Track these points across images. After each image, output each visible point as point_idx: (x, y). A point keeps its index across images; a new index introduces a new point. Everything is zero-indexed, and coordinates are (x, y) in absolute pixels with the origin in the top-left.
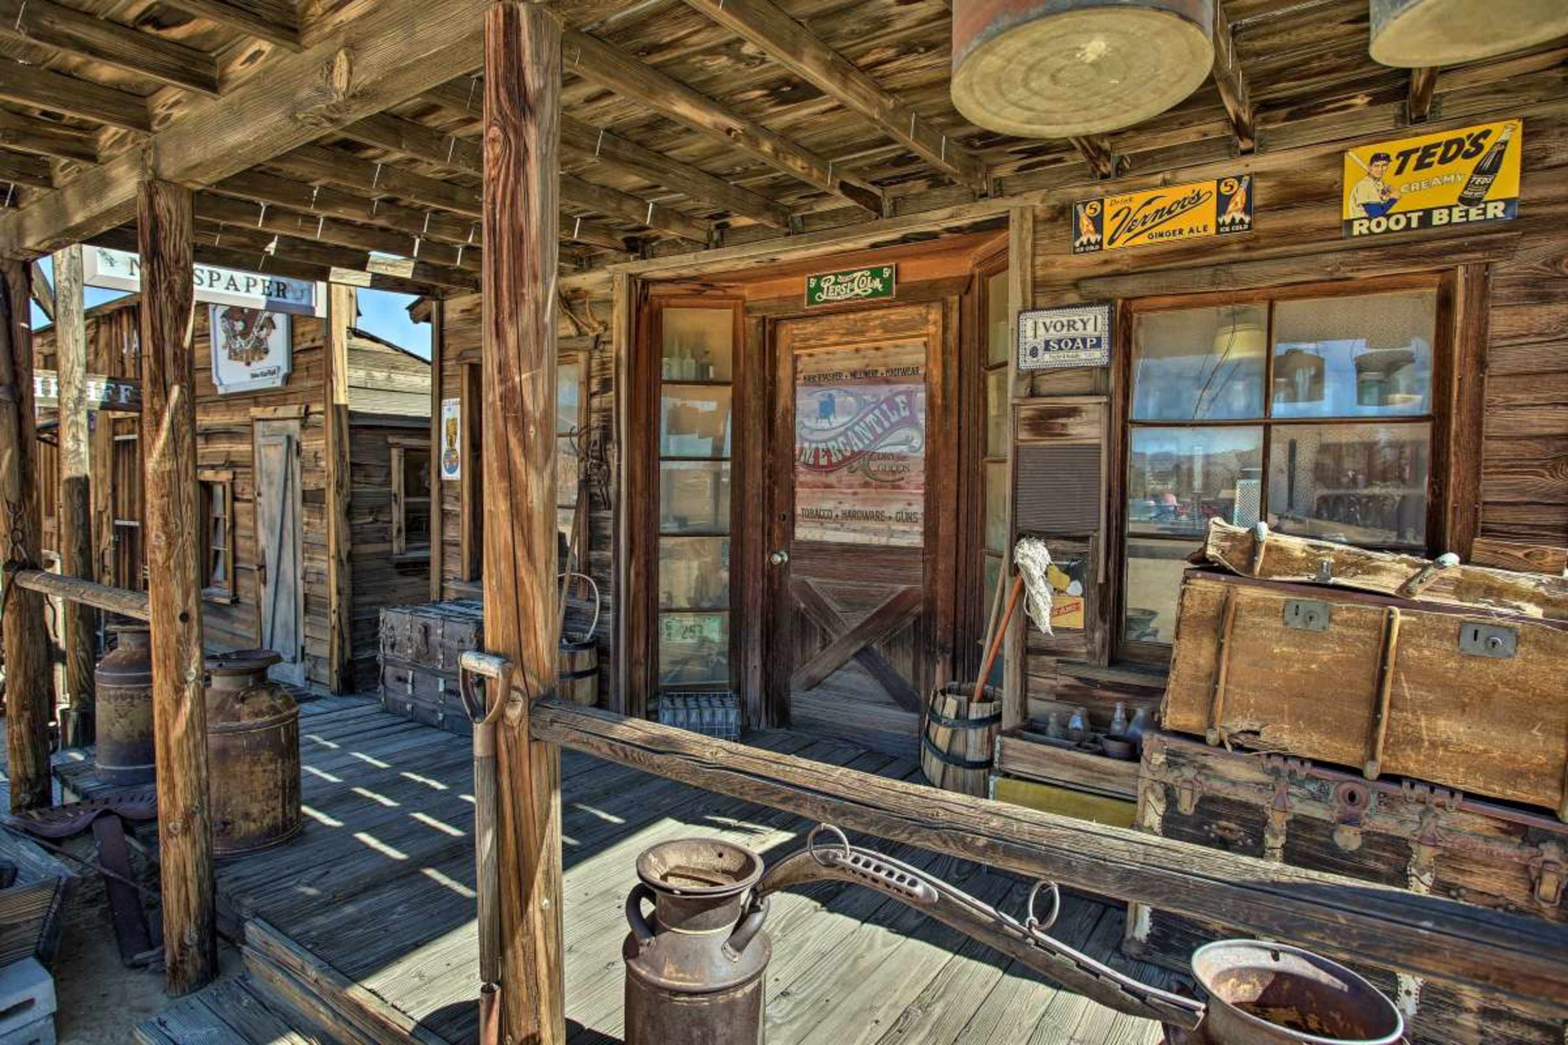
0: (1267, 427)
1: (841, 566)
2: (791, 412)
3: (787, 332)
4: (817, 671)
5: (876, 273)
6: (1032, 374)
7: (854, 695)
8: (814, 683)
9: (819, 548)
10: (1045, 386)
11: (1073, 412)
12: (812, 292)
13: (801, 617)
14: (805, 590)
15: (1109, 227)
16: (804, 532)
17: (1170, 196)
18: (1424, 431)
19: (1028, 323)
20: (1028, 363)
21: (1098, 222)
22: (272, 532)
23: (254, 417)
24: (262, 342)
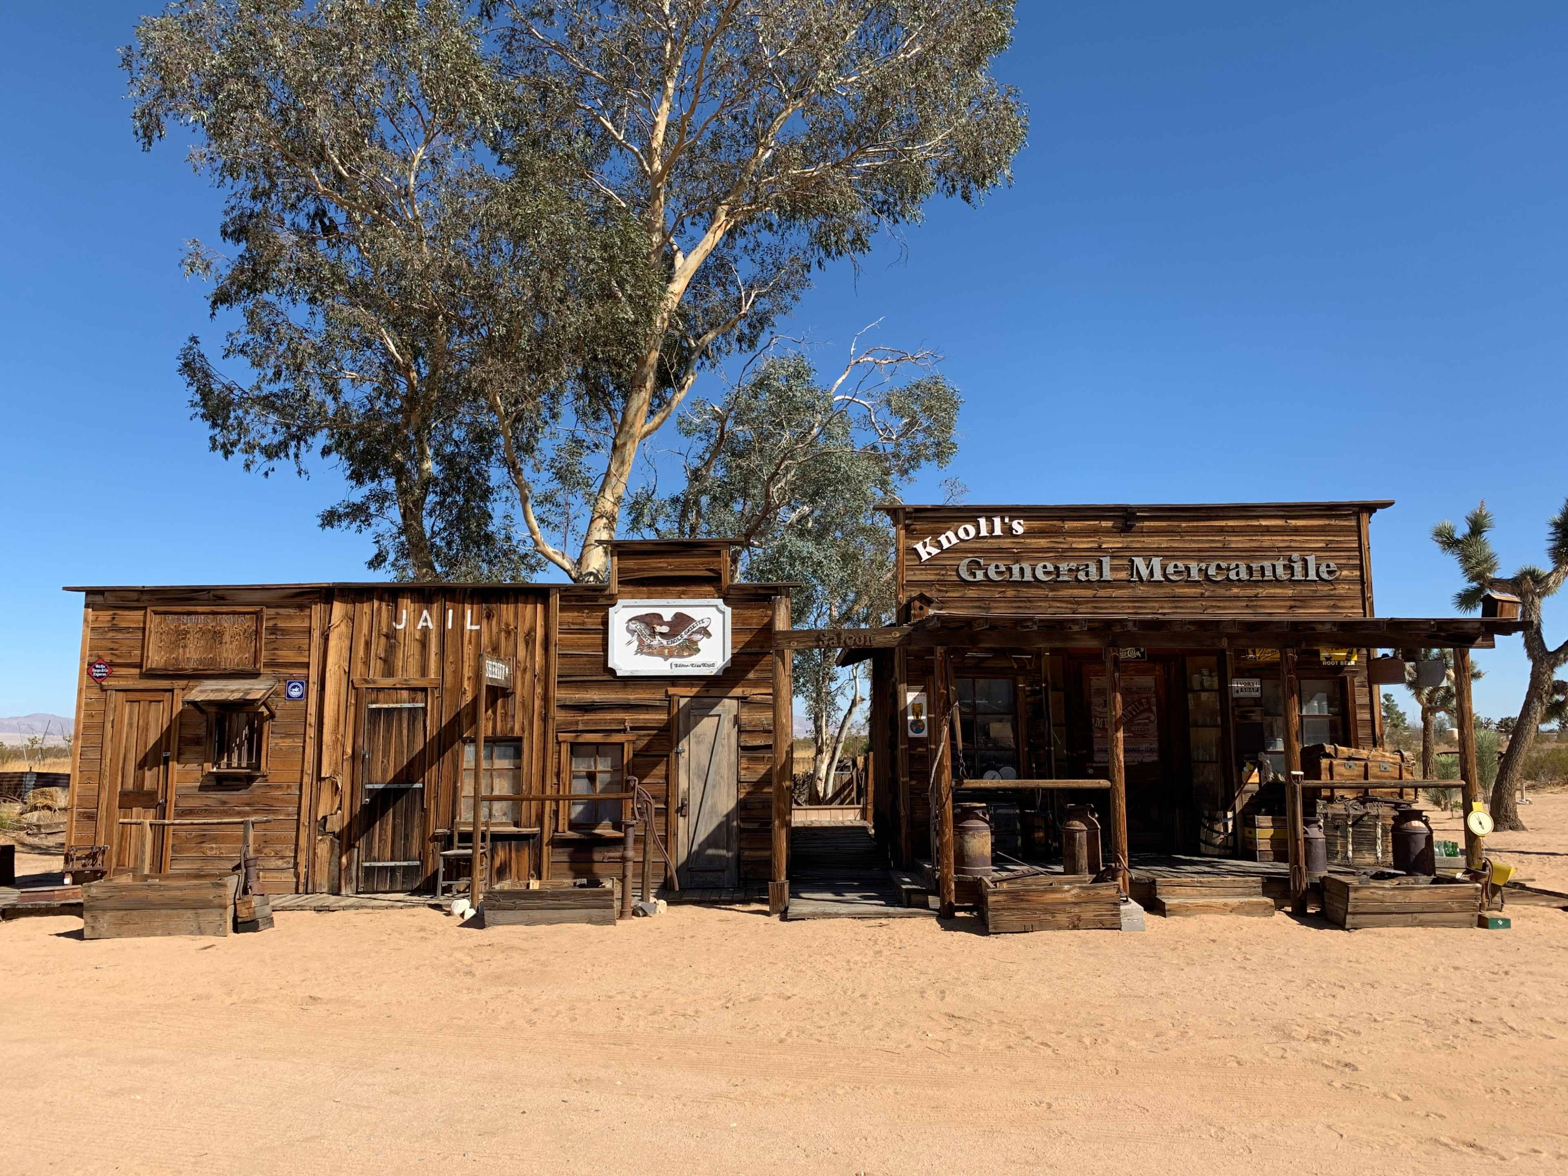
3: (1086, 669)
5: (1137, 650)
10: (1241, 703)
11: (1253, 712)
15: (1258, 654)
19: (1235, 681)
20: (1235, 695)
22: (699, 776)
23: (674, 695)
24: (695, 643)
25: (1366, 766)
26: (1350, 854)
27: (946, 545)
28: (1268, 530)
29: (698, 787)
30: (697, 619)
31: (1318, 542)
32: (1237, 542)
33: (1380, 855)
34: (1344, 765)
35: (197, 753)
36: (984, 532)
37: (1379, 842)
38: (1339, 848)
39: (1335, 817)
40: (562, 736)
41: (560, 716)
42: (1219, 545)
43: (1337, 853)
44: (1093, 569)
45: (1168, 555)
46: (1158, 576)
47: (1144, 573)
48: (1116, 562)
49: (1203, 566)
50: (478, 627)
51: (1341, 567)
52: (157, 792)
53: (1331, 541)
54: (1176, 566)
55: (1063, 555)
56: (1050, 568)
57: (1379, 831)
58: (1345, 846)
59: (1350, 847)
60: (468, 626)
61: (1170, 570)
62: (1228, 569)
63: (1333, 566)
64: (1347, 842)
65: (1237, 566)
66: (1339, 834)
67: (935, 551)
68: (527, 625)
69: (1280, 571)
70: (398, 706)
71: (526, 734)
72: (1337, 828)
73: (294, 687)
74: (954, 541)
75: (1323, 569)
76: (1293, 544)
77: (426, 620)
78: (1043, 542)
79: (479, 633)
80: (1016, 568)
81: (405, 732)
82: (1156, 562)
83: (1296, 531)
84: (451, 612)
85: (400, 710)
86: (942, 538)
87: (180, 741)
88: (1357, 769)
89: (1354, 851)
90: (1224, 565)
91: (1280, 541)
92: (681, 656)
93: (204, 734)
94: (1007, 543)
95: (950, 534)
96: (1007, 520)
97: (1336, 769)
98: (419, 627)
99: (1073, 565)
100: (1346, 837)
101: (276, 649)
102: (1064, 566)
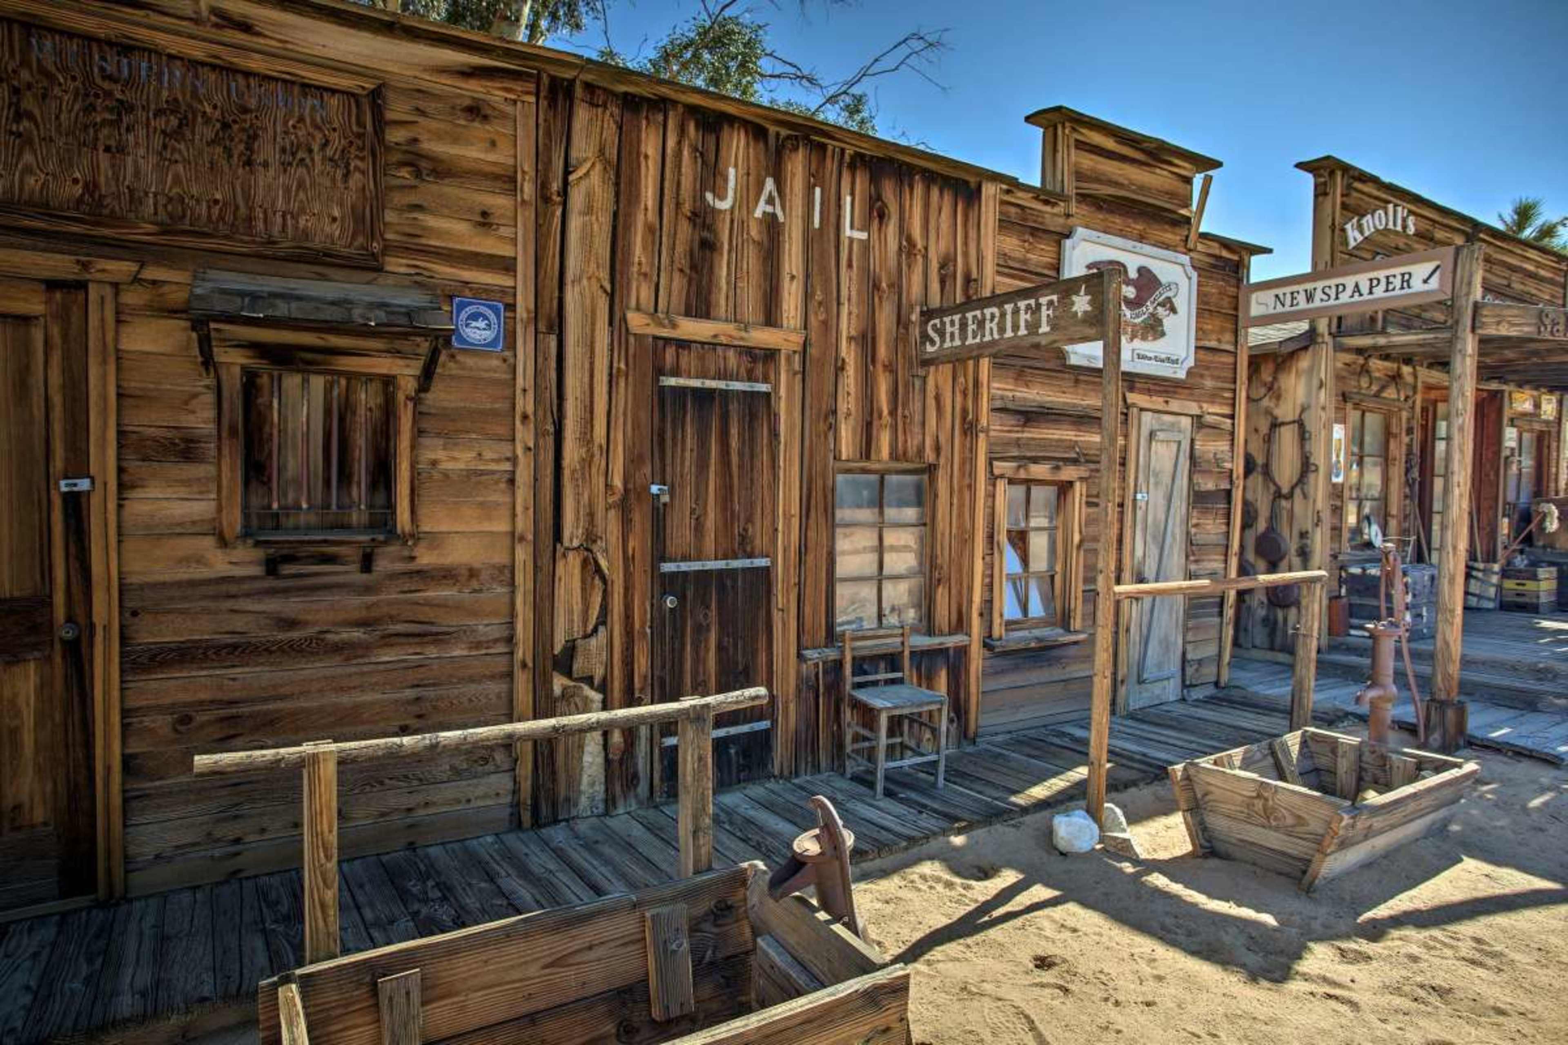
22: (1154, 538)
23: (1134, 405)
24: (1159, 322)
29: (1154, 551)
30: (1163, 280)
35: (187, 483)
40: (1000, 467)
50: (863, 236)
52: (47, 602)
60: (847, 232)
68: (943, 245)
70: (721, 385)
71: (942, 461)
73: (475, 317)
77: (770, 201)
79: (866, 246)
81: (734, 443)
84: (818, 191)
85: (725, 394)
87: (120, 446)
92: (1144, 338)
93: (210, 428)
98: (758, 214)
101: (418, 208)
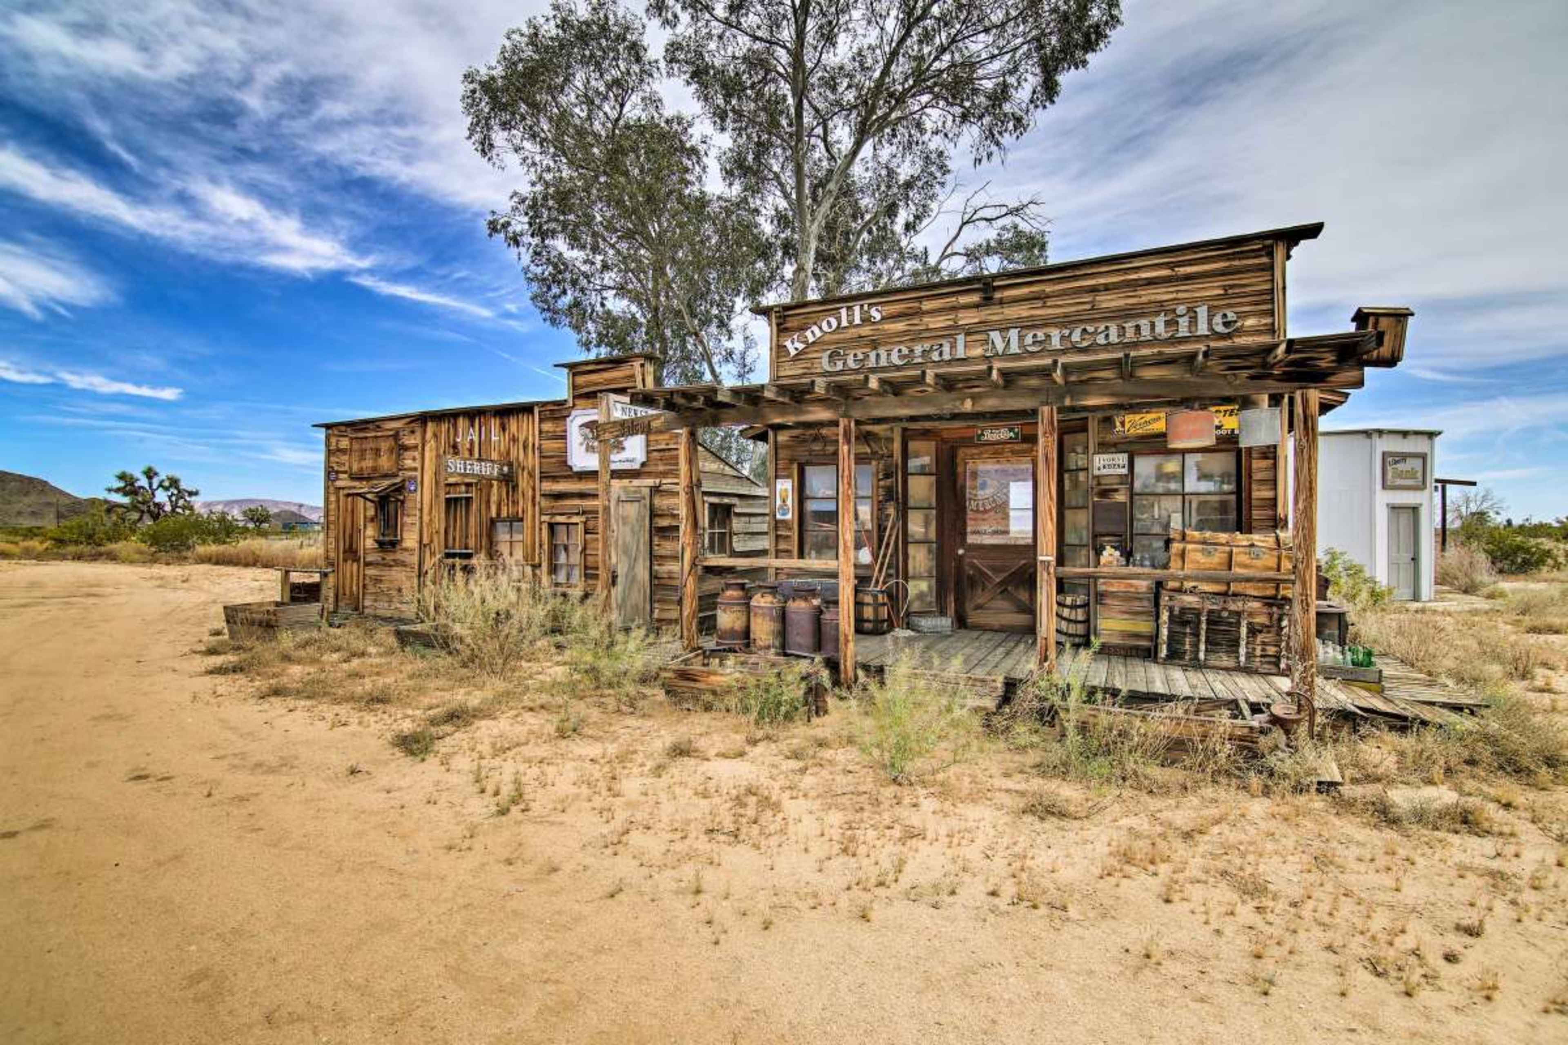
0: (1183, 495)
1: (992, 554)
2: (964, 487)
3: (961, 453)
4: (980, 601)
5: (1011, 430)
6: (1098, 477)
7: (1000, 611)
8: (979, 607)
9: (982, 547)
10: (1103, 481)
11: (1116, 490)
12: (979, 436)
13: (971, 578)
14: (973, 566)
15: (1127, 426)
16: (971, 539)
17: (1149, 417)
18: (1233, 497)
19: (1097, 458)
20: (1096, 472)
21: (1123, 424)
25: (1230, 554)
26: (1202, 656)
27: (811, 339)
28: (1151, 282)
31: (1213, 289)
32: (1110, 301)
33: (1242, 659)
34: (1203, 550)
36: (844, 323)
37: (1243, 643)
38: (1187, 647)
39: (1183, 610)
40: (543, 518)
41: (545, 503)
42: (1088, 307)
43: (1185, 652)
44: (946, 349)
45: (1026, 325)
46: (1014, 348)
47: (1000, 346)
48: (969, 338)
49: (1066, 332)
50: (498, 438)
51: (1242, 316)
53: (1232, 287)
54: (1035, 336)
55: (917, 337)
56: (905, 351)
57: (1244, 631)
58: (1196, 645)
59: (1202, 647)
60: (493, 438)
61: (1029, 340)
62: (1096, 333)
63: (1231, 316)
64: (1199, 641)
65: (1107, 328)
66: (1188, 630)
67: (801, 346)
68: (524, 435)
69: (1160, 328)
70: (460, 496)
71: (525, 516)
72: (1185, 623)
73: (412, 484)
74: (818, 334)
75: (1218, 319)
76: (1180, 295)
77: (472, 435)
78: (900, 326)
79: (499, 442)
80: (873, 355)
82: (1013, 334)
83: (1188, 278)
84: (484, 428)
85: (461, 499)
86: (808, 333)
87: (365, 519)
88: (1218, 557)
89: (1207, 650)
90: (1090, 329)
91: (1162, 294)
93: (374, 515)
94: (866, 331)
95: (815, 329)
96: (866, 307)
97: (1189, 557)
98: (469, 440)
99: (927, 346)
100: (1197, 635)
101: (404, 459)
102: (918, 349)
